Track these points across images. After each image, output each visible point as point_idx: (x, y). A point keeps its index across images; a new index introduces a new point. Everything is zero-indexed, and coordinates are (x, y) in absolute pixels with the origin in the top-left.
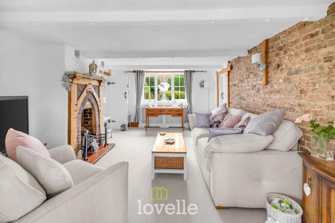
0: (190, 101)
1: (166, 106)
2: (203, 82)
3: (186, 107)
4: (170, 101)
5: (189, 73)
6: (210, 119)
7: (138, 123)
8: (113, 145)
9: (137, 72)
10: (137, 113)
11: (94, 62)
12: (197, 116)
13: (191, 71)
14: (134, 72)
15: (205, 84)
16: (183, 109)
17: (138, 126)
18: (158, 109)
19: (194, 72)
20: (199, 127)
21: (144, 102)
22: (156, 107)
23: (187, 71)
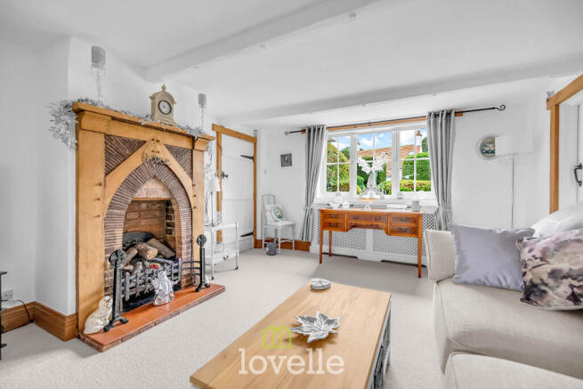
0: (444, 196)
1: (372, 207)
2: (491, 141)
3: (432, 212)
4: (387, 196)
5: (445, 118)
6: (526, 255)
7: (309, 244)
8: (221, 289)
9: (310, 131)
10: (307, 220)
11: (164, 88)
12: (457, 238)
13: (449, 114)
14: (303, 131)
15: (501, 147)
16: (419, 216)
17: (308, 250)
18: (348, 213)
19: (459, 113)
20: (465, 284)
21: (322, 197)
22: (346, 208)
23: (436, 115)
